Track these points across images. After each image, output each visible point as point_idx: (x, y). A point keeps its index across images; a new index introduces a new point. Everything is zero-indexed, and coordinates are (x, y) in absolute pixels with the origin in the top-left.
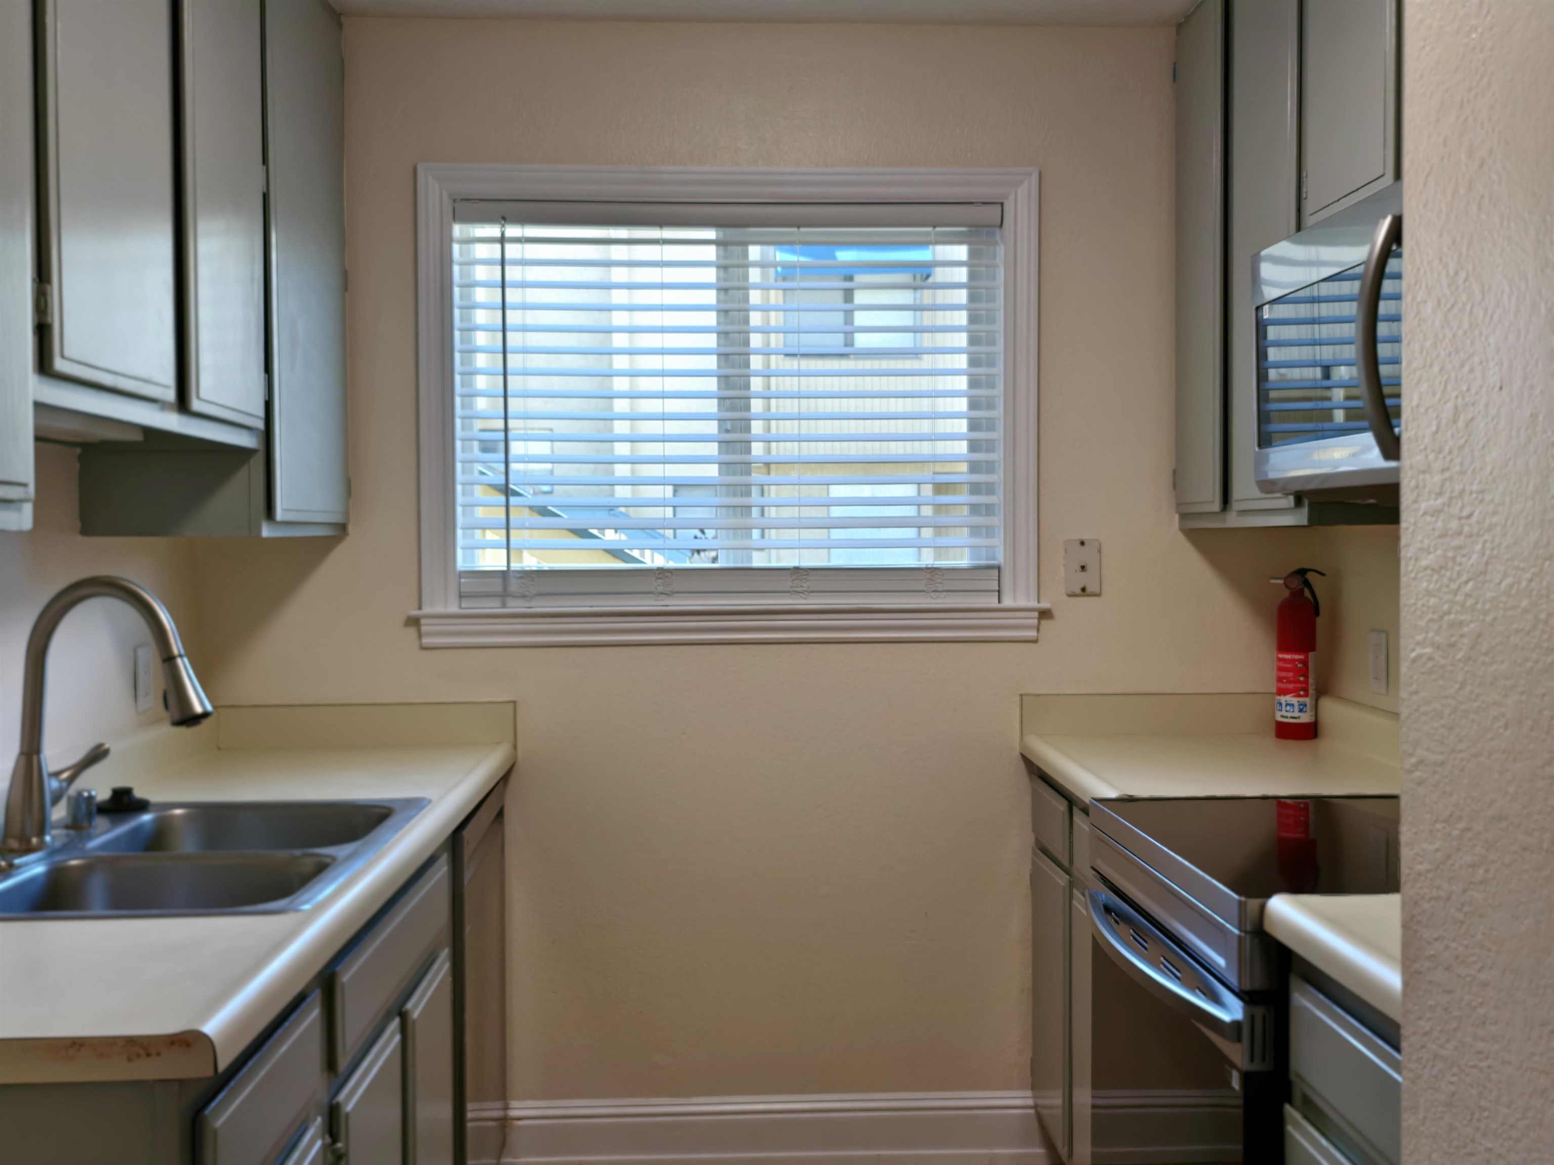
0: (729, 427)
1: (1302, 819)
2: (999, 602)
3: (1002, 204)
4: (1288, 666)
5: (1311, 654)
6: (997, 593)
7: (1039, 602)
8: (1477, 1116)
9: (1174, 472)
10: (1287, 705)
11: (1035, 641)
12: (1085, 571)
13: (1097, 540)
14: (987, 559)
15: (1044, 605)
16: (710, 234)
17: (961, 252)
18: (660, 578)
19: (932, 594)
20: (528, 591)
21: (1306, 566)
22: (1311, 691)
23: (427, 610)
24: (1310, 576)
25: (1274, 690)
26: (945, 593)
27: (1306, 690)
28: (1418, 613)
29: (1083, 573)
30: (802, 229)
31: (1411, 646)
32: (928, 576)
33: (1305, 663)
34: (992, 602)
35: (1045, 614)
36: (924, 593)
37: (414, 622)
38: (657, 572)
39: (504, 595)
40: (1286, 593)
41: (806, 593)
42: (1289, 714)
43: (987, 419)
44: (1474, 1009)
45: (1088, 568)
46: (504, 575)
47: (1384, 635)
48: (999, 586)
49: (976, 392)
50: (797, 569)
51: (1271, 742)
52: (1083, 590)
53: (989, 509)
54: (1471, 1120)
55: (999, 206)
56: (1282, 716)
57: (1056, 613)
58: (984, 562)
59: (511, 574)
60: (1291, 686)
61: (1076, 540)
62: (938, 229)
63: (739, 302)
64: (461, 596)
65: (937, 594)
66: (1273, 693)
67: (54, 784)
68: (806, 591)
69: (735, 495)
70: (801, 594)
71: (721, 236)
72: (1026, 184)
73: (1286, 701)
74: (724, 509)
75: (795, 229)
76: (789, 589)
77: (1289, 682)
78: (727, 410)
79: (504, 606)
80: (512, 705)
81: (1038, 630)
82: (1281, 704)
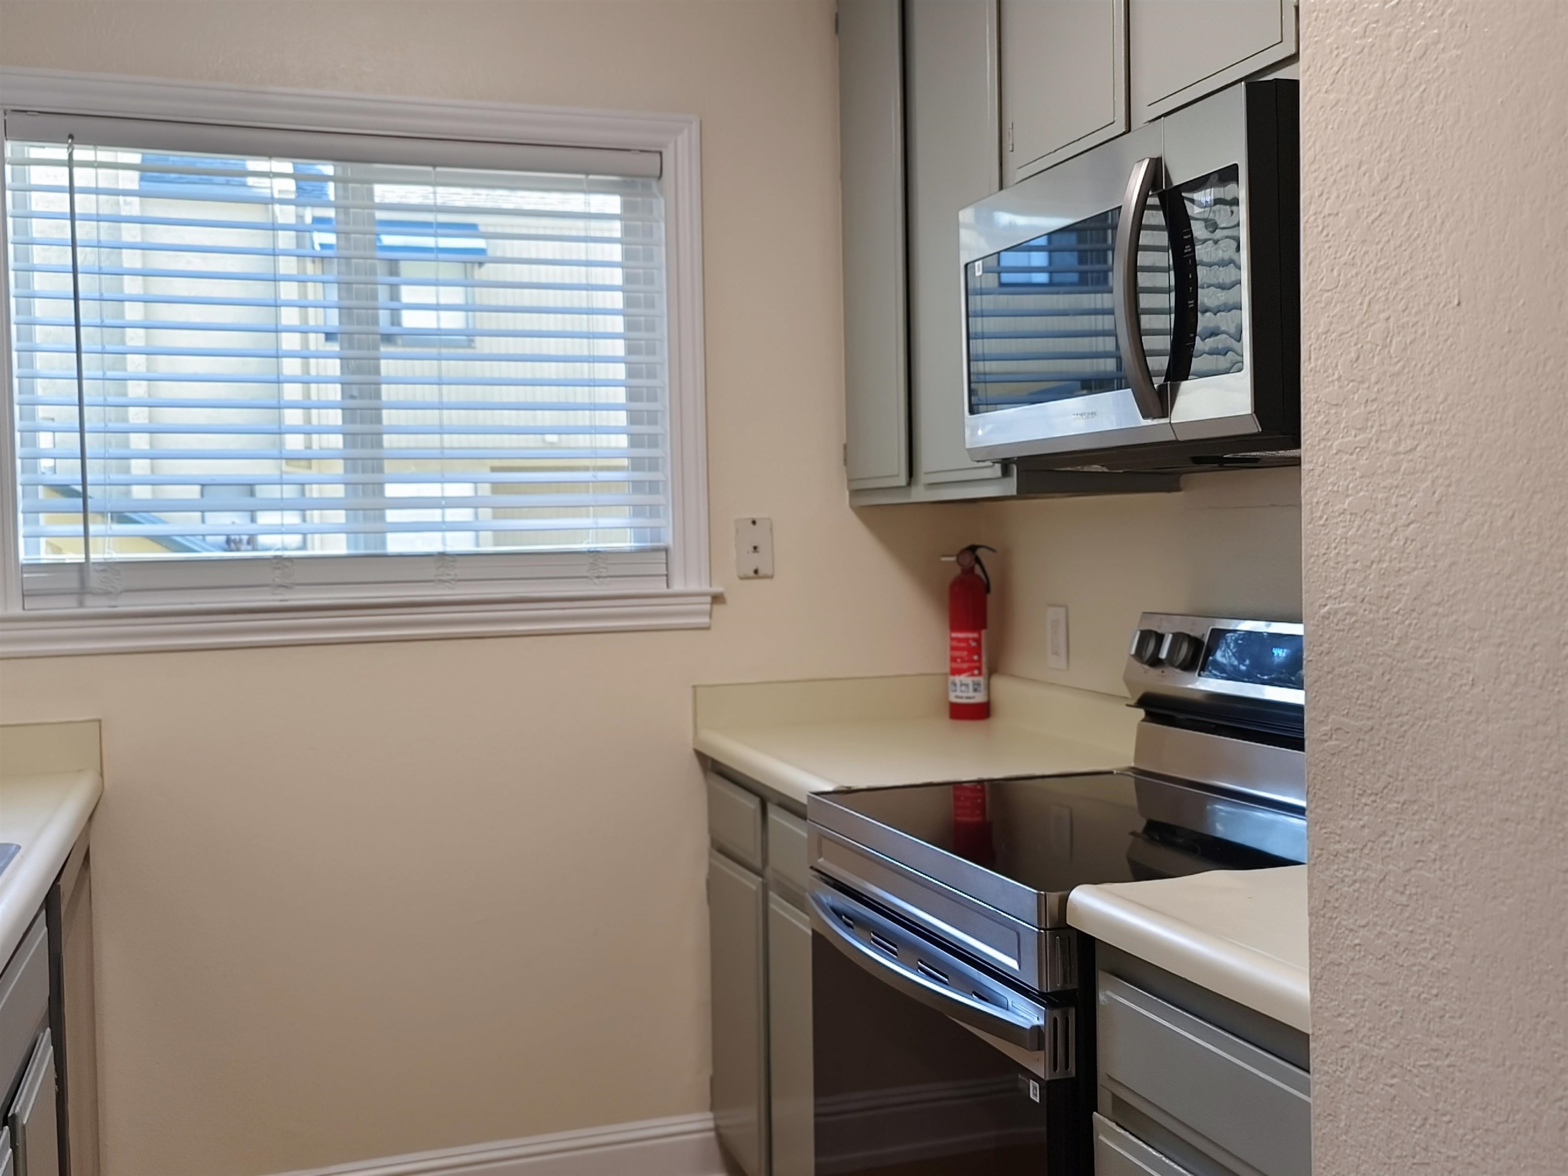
1: (979, 801)
2: (668, 586)
3: (661, 153)
4: (963, 645)
5: (984, 632)
6: (665, 578)
7: (711, 586)
8: (1431, 1121)
9: (845, 447)
10: (962, 685)
11: (708, 628)
12: (758, 552)
13: (769, 519)
14: (652, 541)
15: (717, 589)
17: (612, 203)
18: (279, 568)
19: (596, 581)
20: (113, 587)
21: (977, 543)
22: (984, 670)
24: (980, 553)
25: (948, 670)
26: (609, 579)
27: (979, 669)
28: (1332, 564)
29: (756, 555)
30: (439, 169)
31: (1322, 601)
32: (591, 560)
33: (978, 641)
34: (661, 588)
35: (717, 599)
36: (586, 580)
38: (275, 561)
39: (82, 592)
40: (957, 570)
41: (453, 582)
42: (964, 695)
43: (648, 388)
44: (1426, 1001)
45: (760, 549)
46: (81, 568)
47: (1063, 610)
48: (667, 569)
49: (634, 358)
50: (442, 555)
51: (947, 722)
52: (756, 572)
53: (653, 487)
54: (1423, 1125)
55: (658, 156)
56: (957, 697)
57: (728, 597)
58: (649, 544)
59: (91, 567)
60: (965, 666)
61: (747, 519)
62: (591, 177)
64: (25, 595)
65: (601, 579)
66: (946, 674)
68: (453, 580)
69: (361, 470)
70: (447, 584)
71: (340, 173)
72: (686, 132)
73: (961, 681)
75: (430, 169)
76: (432, 578)
77: (963, 661)
78: (350, 373)
79: (81, 605)
80: (97, 724)
81: (710, 616)
82: (955, 684)
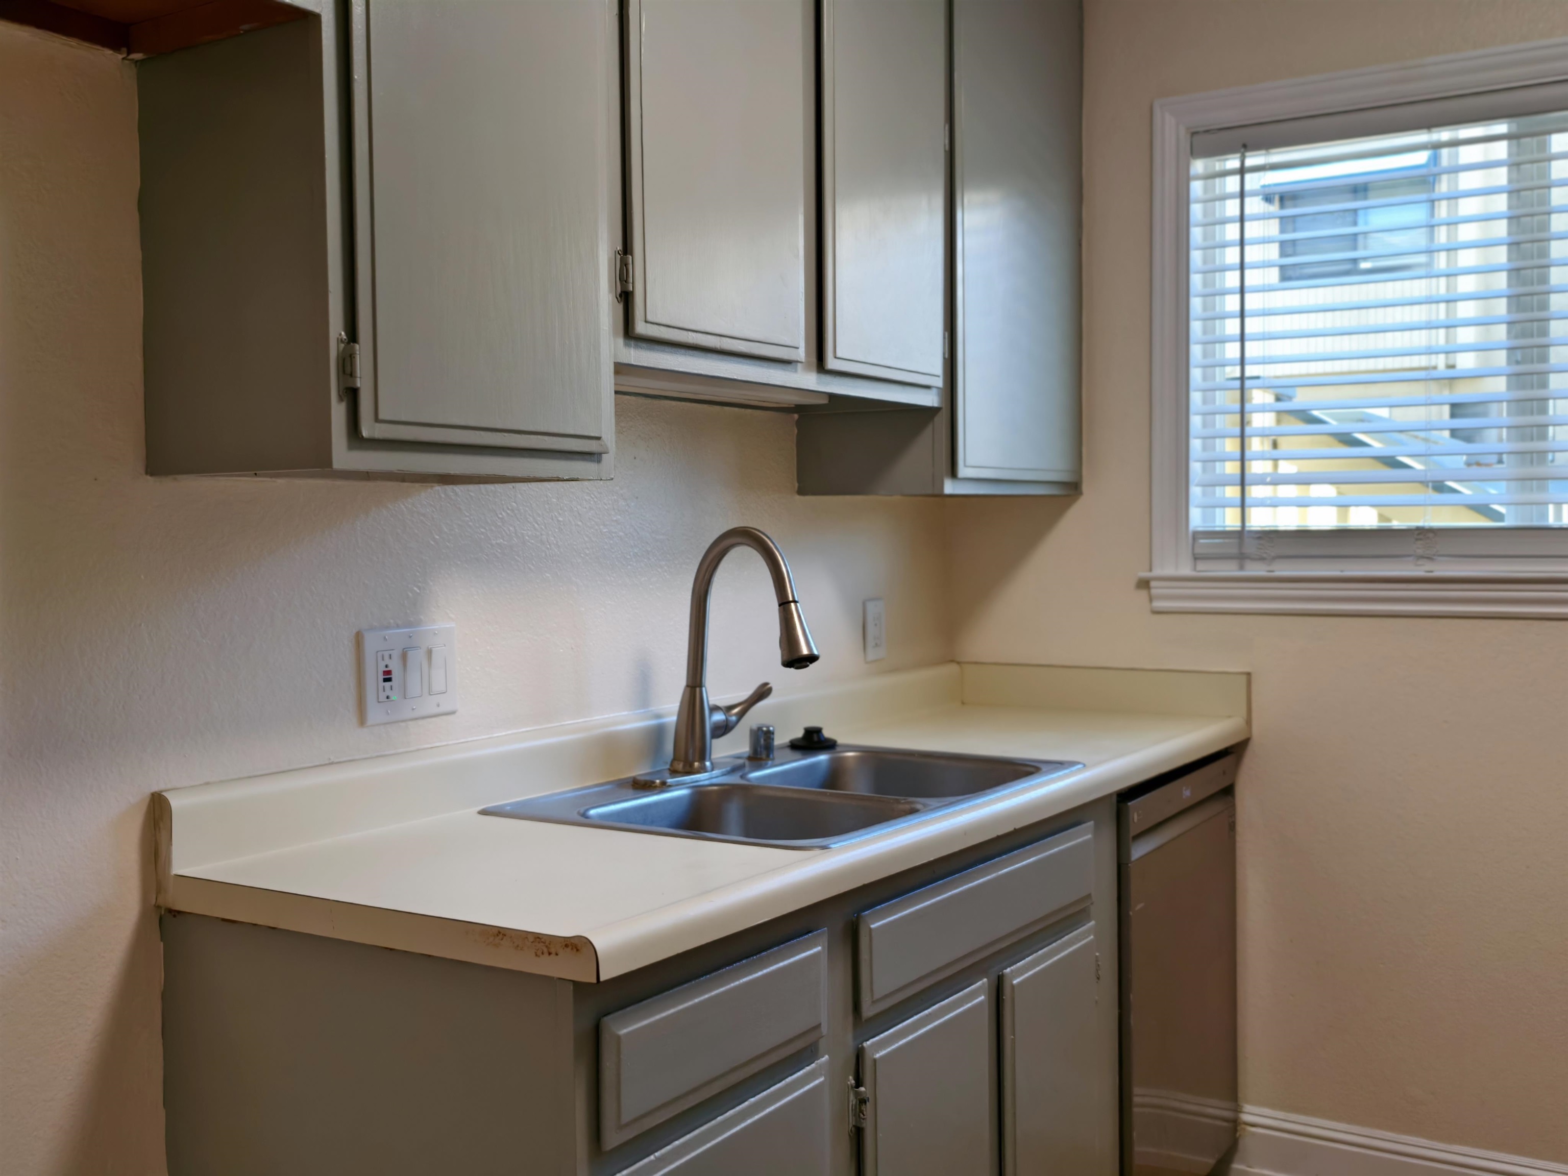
0: (1519, 358)
16: (1501, 128)
20: (1267, 553)
23: (1157, 572)
37: (1144, 584)
38: (1417, 532)
39: (1241, 557)
46: (1239, 535)
59: (1247, 534)
63: (1532, 205)
64: (1196, 558)
67: (719, 717)
69: (1523, 439)
74: (1512, 456)
78: (1516, 337)
79: (1241, 568)
80: (1246, 677)
